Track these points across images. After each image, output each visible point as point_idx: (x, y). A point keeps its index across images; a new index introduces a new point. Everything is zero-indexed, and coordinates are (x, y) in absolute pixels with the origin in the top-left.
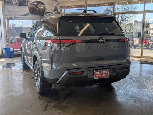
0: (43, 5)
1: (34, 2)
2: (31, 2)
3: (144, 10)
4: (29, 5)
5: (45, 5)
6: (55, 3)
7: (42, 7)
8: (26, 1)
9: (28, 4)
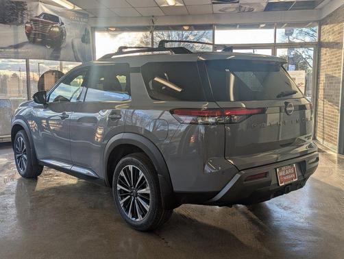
0: (58, 25)
1: (39, 17)
2: (31, 15)
3: (273, 42)
4: (27, 23)
5: (63, 24)
6: (84, 20)
7: (57, 29)
8: (20, 13)
9: (25, 21)
